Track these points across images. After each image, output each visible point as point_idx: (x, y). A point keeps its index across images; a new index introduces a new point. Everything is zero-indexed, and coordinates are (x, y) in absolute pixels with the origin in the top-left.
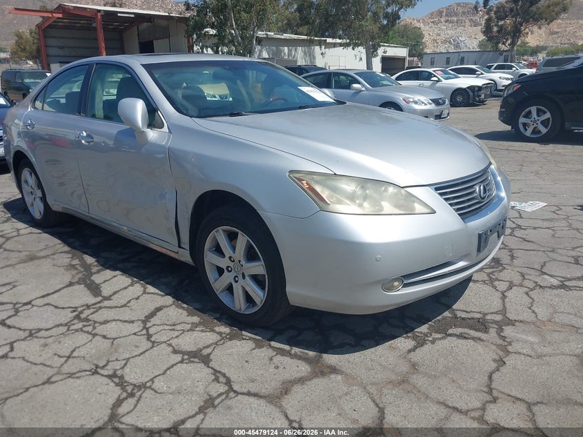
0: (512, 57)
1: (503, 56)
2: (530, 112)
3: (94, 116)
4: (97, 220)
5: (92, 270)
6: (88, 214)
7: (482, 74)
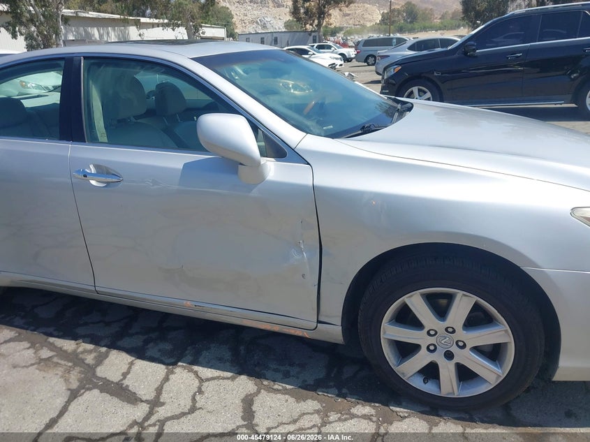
0: (320, 37)
1: (312, 37)
2: (412, 92)
3: (94, 140)
4: (110, 295)
5: (87, 362)
6: (93, 288)
7: (314, 54)
